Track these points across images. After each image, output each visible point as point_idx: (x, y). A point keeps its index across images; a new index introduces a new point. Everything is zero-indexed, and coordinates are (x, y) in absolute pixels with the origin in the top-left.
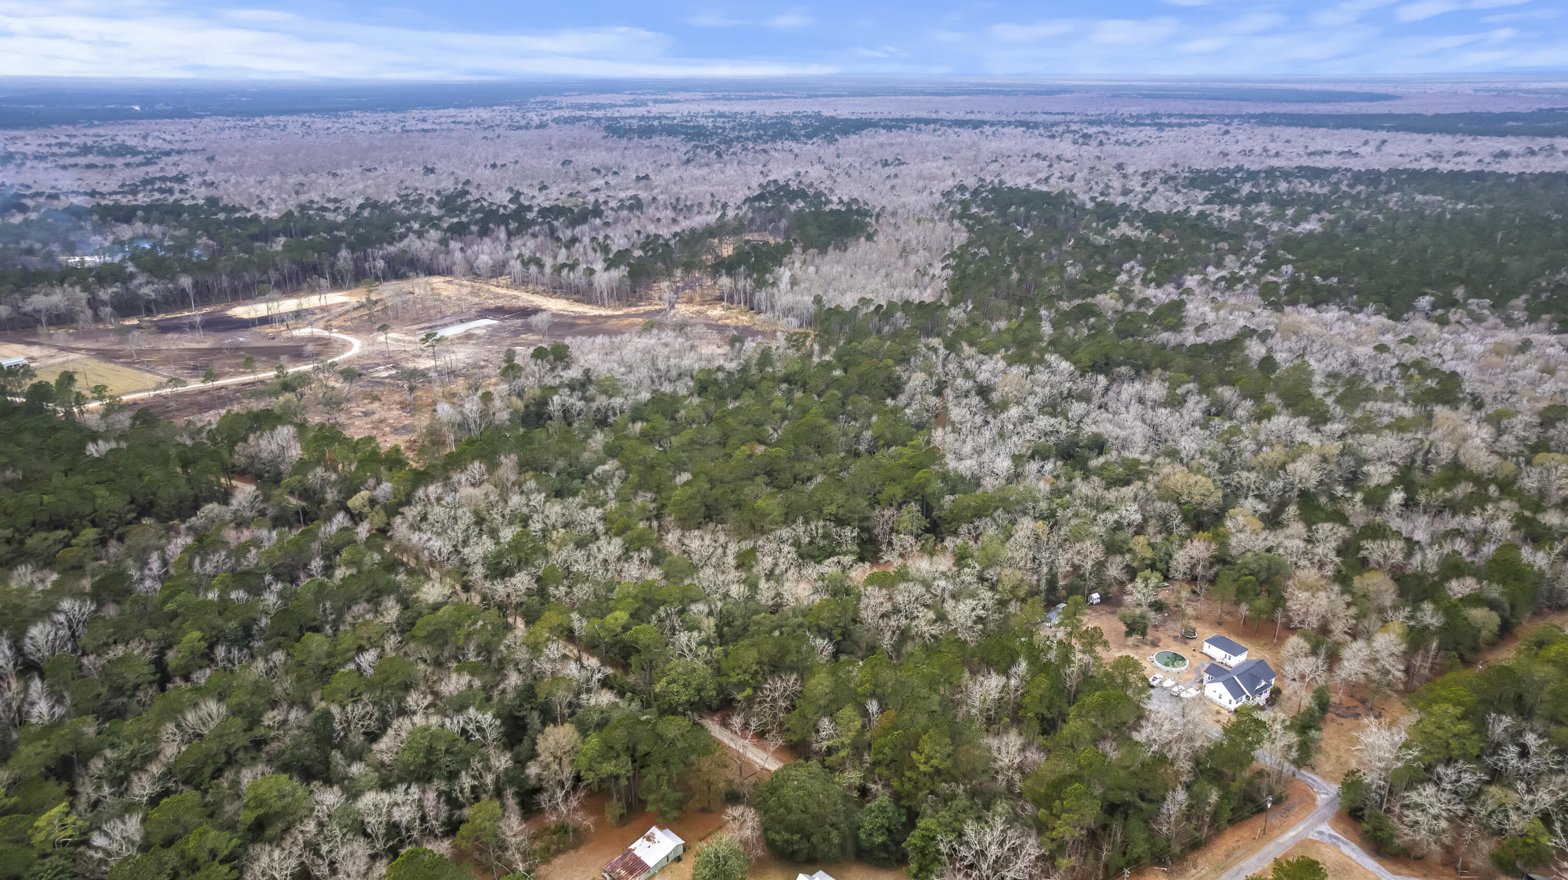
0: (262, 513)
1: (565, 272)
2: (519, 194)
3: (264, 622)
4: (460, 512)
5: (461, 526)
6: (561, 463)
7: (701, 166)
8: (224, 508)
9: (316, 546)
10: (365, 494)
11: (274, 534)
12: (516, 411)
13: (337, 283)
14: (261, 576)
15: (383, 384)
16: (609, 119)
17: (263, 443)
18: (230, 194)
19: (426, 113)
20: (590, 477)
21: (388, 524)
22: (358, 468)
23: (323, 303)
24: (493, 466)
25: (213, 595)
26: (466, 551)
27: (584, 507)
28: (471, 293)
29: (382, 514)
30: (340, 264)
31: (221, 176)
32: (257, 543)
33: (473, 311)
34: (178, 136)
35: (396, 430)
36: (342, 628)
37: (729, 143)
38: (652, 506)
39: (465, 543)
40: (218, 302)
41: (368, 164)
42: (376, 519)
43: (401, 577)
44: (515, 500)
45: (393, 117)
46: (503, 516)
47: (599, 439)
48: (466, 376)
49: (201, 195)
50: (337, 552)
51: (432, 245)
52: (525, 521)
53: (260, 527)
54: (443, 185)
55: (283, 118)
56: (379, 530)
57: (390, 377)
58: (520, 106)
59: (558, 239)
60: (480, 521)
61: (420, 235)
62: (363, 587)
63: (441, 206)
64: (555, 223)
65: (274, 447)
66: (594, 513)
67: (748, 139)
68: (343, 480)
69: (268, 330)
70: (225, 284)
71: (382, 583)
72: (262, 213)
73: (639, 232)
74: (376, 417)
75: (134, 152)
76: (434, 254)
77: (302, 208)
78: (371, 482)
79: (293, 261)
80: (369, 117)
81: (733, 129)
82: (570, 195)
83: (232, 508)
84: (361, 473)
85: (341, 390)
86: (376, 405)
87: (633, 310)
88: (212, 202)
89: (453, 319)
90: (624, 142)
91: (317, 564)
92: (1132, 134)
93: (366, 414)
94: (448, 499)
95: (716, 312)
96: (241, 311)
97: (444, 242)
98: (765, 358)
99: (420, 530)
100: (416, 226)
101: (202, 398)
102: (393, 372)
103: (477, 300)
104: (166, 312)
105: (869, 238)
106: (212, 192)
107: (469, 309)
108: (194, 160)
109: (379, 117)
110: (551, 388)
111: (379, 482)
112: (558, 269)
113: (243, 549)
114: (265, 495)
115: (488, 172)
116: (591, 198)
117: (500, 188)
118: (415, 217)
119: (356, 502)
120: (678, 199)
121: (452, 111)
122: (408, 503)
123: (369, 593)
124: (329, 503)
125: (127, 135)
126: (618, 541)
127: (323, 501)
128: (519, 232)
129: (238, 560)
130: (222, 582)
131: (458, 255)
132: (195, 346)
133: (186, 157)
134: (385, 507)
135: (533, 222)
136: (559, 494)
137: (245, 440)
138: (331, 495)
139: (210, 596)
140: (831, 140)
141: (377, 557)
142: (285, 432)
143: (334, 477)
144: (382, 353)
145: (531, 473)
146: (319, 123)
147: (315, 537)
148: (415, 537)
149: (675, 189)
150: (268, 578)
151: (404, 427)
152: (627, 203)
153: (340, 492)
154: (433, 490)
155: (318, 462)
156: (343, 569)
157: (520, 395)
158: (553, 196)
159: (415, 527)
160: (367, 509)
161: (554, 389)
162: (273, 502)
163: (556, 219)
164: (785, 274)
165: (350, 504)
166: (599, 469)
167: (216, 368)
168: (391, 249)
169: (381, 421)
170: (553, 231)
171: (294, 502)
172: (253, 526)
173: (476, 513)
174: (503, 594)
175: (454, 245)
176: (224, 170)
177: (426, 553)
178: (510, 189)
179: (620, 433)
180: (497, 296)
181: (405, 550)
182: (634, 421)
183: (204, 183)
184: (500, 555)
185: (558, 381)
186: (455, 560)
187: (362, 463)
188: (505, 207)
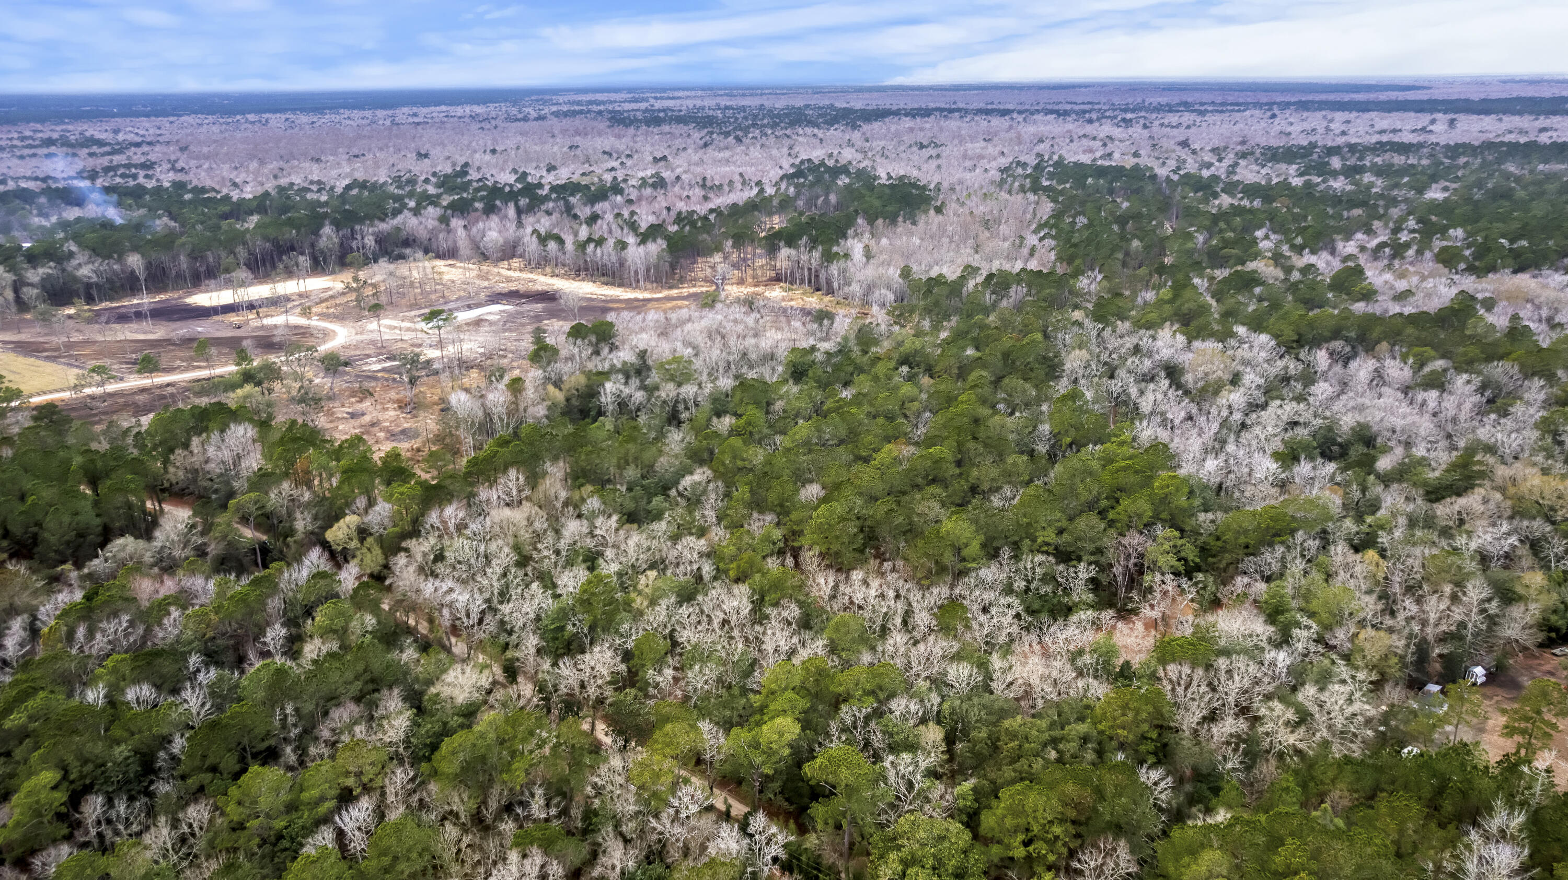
0: (201, 552)
1: (591, 247)
2: (525, 174)
3: (178, 744)
4: (493, 546)
5: (496, 569)
6: (632, 473)
7: (720, 150)
8: (141, 543)
9: (275, 604)
10: (351, 520)
11: (211, 585)
12: (554, 405)
13: (319, 266)
14: (184, 657)
15: (375, 379)
16: (610, 112)
17: (211, 451)
18: (200, 177)
19: (415, 110)
20: (673, 493)
21: (386, 567)
22: (342, 482)
23: (302, 289)
24: (534, 479)
25: (95, 695)
26: (506, 608)
27: (675, 538)
28: (479, 277)
29: (377, 551)
30: (323, 243)
31: (193, 163)
32: (183, 599)
33: (482, 296)
34: (151, 131)
35: (392, 436)
36: (313, 751)
37: (746, 130)
38: (777, 534)
39: (504, 596)
40: (175, 288)
41: (355, 151)
42: (368, 558)
43: (409, 654)
44: (573, 528)
45: (381, 113)
46: (557, 552)
47: (676, 439)
48: (480, 367)
49: (167, 179)
50: (309, 612)
51: (431, 223)
52: (592, 560)
53: (193, 573)
54: (439, 168)
55: (266, 116)
56: (372, 576)
57: (384, 370)
58: (515, 103)
59: (576, 217)
60: (523, 561)
61: (416, 212)
62: (349, 675)
63: (438, 186)
64: (571, 199)
65: (226, 455)
66: (691, 546)
67: (764, 126)
68: (320, 501)
69: (233, 318)
70: (184, 266)
71: (377, 666)
72: (235, 195)
73: (668, 209)
74: (367, 419)
75: (100, 143)
76: (433, 233)
77: (281, 189)
78: (361, 502)
79: (266, 238)
80: (356, 114)
81: (746, 118)
82: (583, 174)
83: (157, 544)
84: (346, 488)
85: (320, 386)
86: (367, 404)
87: (674, 292)
88: (180, 186)
89: (459, 304)
90: (631, 130)
91: (276, 634)
92: (1173, 119)
93: (353, 416)
94: (474, 526)
95: (776, 293)
96: (202, 299)
97: (444, 220)
98: (866, 337)
99: (435, 576)
100: (412, 204)
101: (141, 398)
102: (388, 364)
103: (486, 283)
104: (111, 300)
105: (939, 210)
106: (180, 177)
107: (477, 294)
108: (165, 149)
109: (368, 114)
110: (600, 373)
111: (371, 503)
112: (582, 246)
113: (161, 608)
114: (205, 522)
115: (488, 157)
116: (608, 177)
117: (503, 170)
118: (411, 195)
119: (338, 533)
120: (704, 179)
121: (444, 108)
122: (415, 532)
123: (358, 685)
124: (299, 536)
125: (94, 130)
126: (742, 590)
127: (291, 532)
128: (531, 209)
129: (148, 630)
130: (115, 670)
131: (461, 232)
132: (141, 337)
133: (157, 148)
134: (381, 540)
135: (547, 198)
136: (632, 518)
137: (186, 446)
138: (302, 523)
139: (91, 696)
140: (855, 127)
141: (370, 621)
142: (242, 433)
143: (307, 496)
144: (373, 342)
145: (589, 488)
146: (304, 119)
147: (274, 588)
148: (428, 587)
149: (699, 170)
150: (194, 660)
151: (404, 432)
152: (651, 181)
153: (315, 518)
154: (452, 512)
155: (286, 475)
156: (317, 642)
157: (558, 384)
158: (563, 175)
159: (428, 572)
160: (354, 544)
161: (605, 375)
162: (216, 533)
163: (572, 195)
164: (855, 246)
165: (330, 535)
166: (687, 481)
167: (164, 363)
168: (384, 227)
169: (373, 425)
170: (569, 208)
171: (248, 533)
172: (180, 572)
173: (517, 548)
174: (573, 682)
175: (457, 223)
176: (197, 158)
177: (446, 612)
178: (515, 171)
179: (702, 430)
180: (509, 280)
181: (413, 608)
182: (719, 415)
183: (173, 168)
184: (563, 614)
185: (607, 366)
186: (491, 624)
187: (349, 473)
188: (511, 186)
